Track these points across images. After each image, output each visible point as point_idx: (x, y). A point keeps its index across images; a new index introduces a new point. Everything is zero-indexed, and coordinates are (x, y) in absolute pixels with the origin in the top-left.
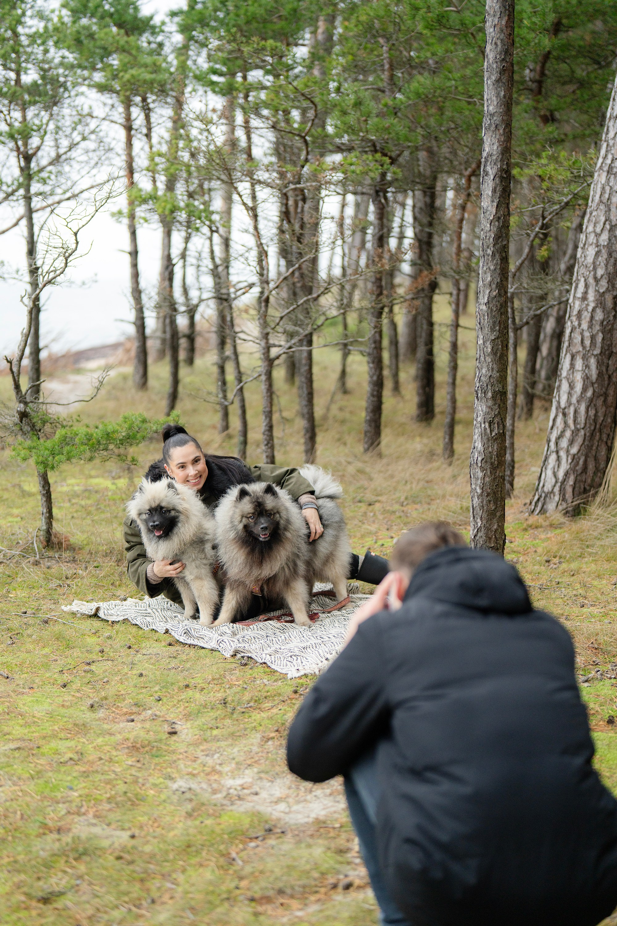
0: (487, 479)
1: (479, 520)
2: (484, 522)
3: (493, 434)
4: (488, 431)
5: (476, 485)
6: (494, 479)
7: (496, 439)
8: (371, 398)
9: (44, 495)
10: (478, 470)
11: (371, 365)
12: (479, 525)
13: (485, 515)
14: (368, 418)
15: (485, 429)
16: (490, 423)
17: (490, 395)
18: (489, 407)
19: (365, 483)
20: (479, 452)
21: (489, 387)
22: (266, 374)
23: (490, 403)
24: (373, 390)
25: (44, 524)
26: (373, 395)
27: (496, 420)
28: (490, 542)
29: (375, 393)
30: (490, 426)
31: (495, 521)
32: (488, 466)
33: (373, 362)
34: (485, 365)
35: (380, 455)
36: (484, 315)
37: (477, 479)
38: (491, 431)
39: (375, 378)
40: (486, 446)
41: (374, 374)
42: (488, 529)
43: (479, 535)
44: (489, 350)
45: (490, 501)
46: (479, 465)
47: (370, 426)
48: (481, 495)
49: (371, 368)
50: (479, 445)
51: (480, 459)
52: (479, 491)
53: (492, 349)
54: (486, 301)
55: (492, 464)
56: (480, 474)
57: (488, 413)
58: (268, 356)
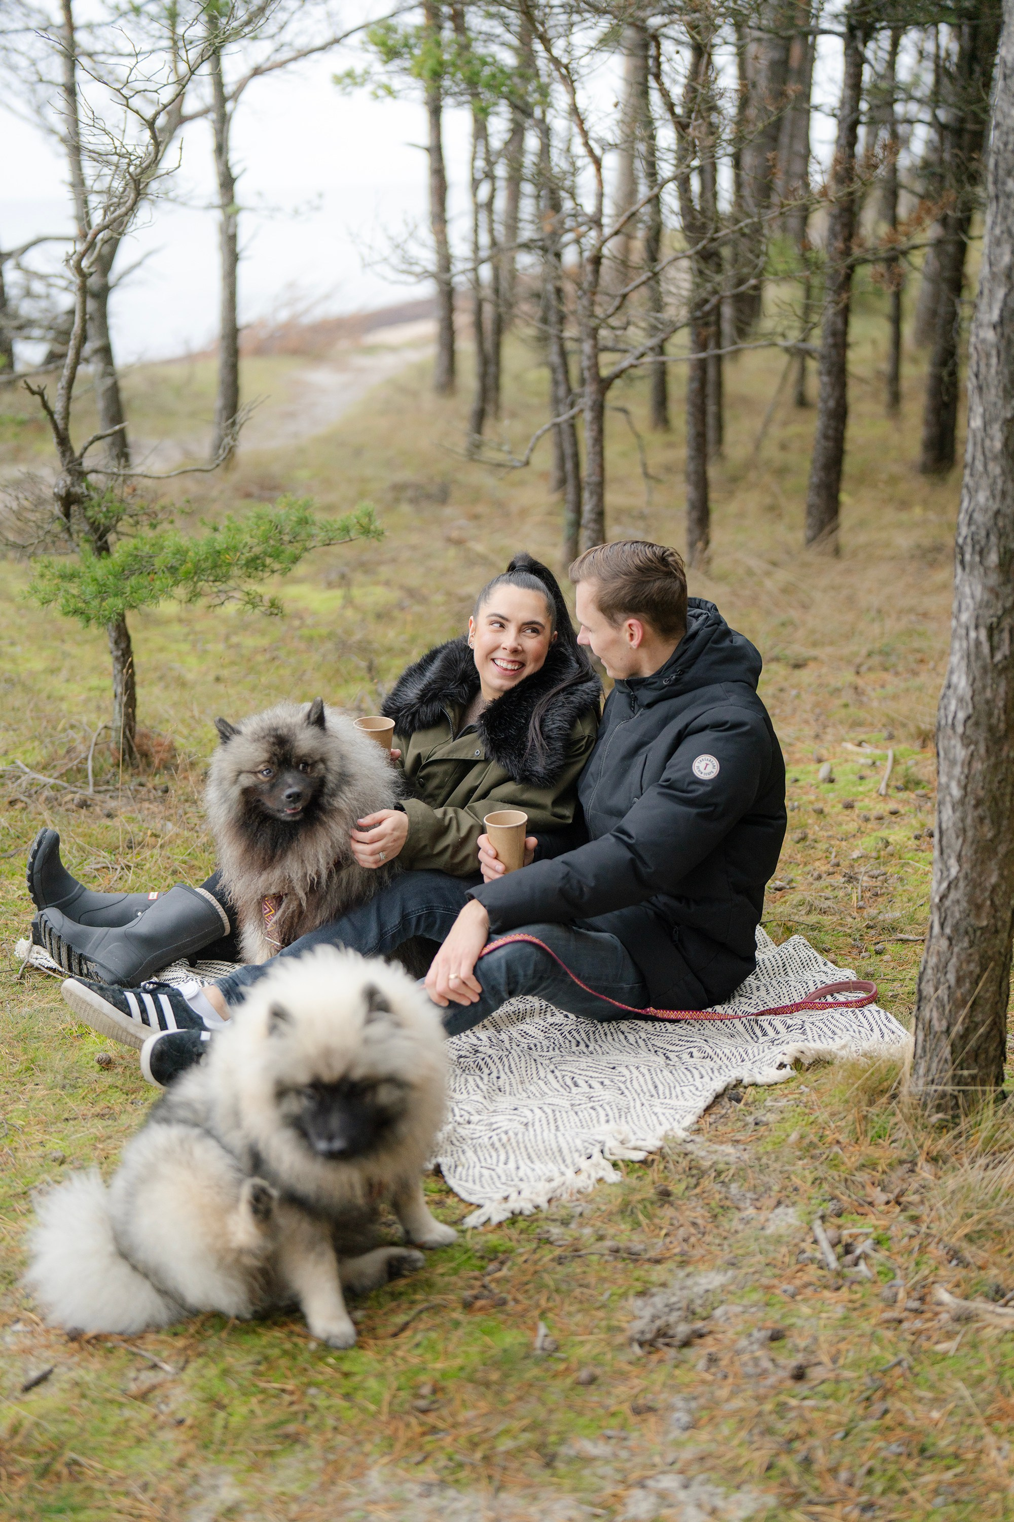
0: (978, 766)
1: (953, 862)
2: (967, 866)
3: (998, 657)
4: (986, 649)
5: (950, 776)
6: (996, 766)
7: (1005, 669)
8: (823, 442)
9: (117, 659)
10: (956, 743)
11: (826, 379)
12: (954, 871)
13: (968, 852)
14: (815, 480)
15: (978, 643)
16: (991, 630)
17: (993, 558)
18: (992, 590)
19: (795, 614)
20: (961, 700)
21: (993, 539)
22: (592, 409)
23: (994, 579)
24: (827, 427)
25: (117, 716)
26: (826, 437)
27: (1006, 623)
28: (978, 916)
29: (831, 432)
30: (990, 637)
31: (993, 865)
32: (982, 735)
33: (829, 373)
34: (985, 482)
35: (837, 552)
36: (988, 355)
37: (953, 763)
38: (993, 650)
39: (832, 404)
40: (978, 684)
41: (829, 396)
42: (974, 884)
43: (953, 895)
44: (998, 445)
45: (981, 819)
46: (960, 729)
47: (818, 495)
48: (962, 801)
49: (824, 384)
50: (961, 682)
51: (961, 716)
52: (956, 792)
53: (1006, 444)
54: (995, 316)
55: (991, 729)
56: (961, 753)
57: (988, 605)
58: (597, 373)
